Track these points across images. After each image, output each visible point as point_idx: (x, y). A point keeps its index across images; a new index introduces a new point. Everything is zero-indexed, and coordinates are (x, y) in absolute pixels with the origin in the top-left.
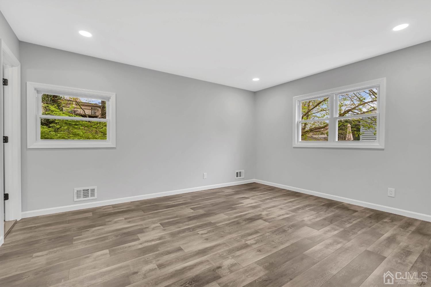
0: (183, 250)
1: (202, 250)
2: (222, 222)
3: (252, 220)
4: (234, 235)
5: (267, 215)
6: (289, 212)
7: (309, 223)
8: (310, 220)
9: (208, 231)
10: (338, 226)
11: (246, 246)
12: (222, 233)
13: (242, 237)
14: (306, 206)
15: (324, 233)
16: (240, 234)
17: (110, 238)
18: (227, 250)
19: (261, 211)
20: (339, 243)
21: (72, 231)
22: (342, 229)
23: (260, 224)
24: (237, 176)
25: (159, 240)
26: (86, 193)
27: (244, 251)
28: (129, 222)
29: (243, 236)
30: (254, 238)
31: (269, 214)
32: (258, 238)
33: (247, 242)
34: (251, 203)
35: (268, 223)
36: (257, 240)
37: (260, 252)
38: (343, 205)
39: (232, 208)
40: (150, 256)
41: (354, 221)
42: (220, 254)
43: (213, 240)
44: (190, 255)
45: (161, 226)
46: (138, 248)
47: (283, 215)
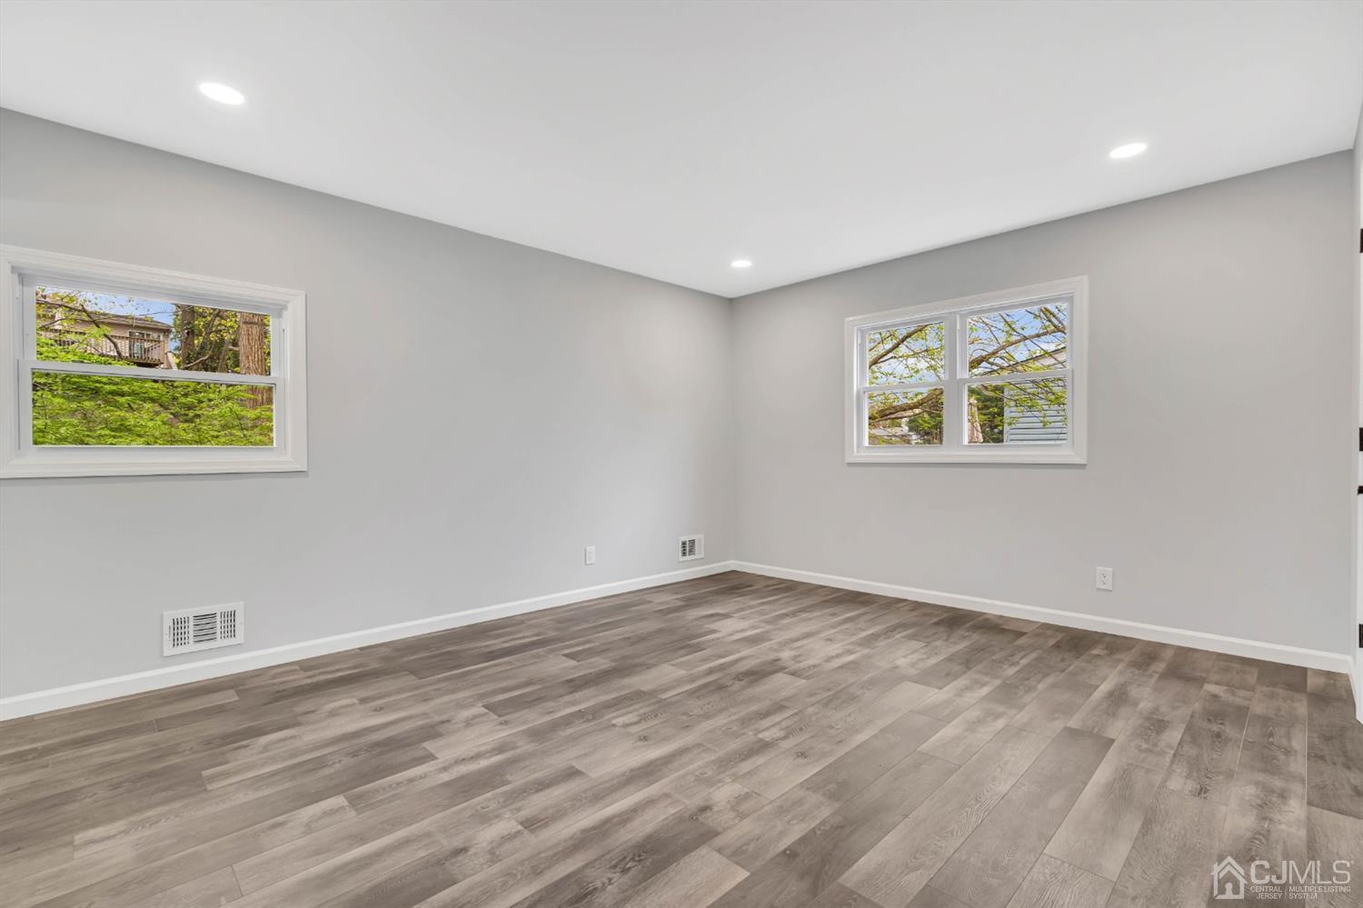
0: (583, 773)
1: (639, 768)
2: (673, 688)
3: (756, 675)
4: (721, 720)
5: (795, 658)
6: (851, 647)
7: (913, 672)
8: (913, 665)
9: (640, 715)
10: (986, 674)
11: (764, 746)
12: (685, 718)
13: (742, 724)
14: (894, 629)
15: (956, 695)
16: (733, 718)
17: (334, 763)
18: (714, 762)
19: (777, 651)
20: (998, 716)
21: (187, 752)
22: (997, 682)
23: (780, 684)
24: (684, 554)
25: (497, 754)
26: (205, 626)
27: (759, 760)
28: (379, 709)
29: (745, 722)
30: (778, 723)
31: (800, 655)
32: (789, 722)
33: (761, 736)
34: (740, 629)
35: (804, 681)
36: (788, 727)
37: (805, 757)
38: (987, 620)
39: (689, 646)
40: (489, 800)
41: (1022, 658)
42: (697, 773)
43: (665, 739)
44: (608, 785)
45: (491, 713)
46: (440, 782)
47: (838, 656)
